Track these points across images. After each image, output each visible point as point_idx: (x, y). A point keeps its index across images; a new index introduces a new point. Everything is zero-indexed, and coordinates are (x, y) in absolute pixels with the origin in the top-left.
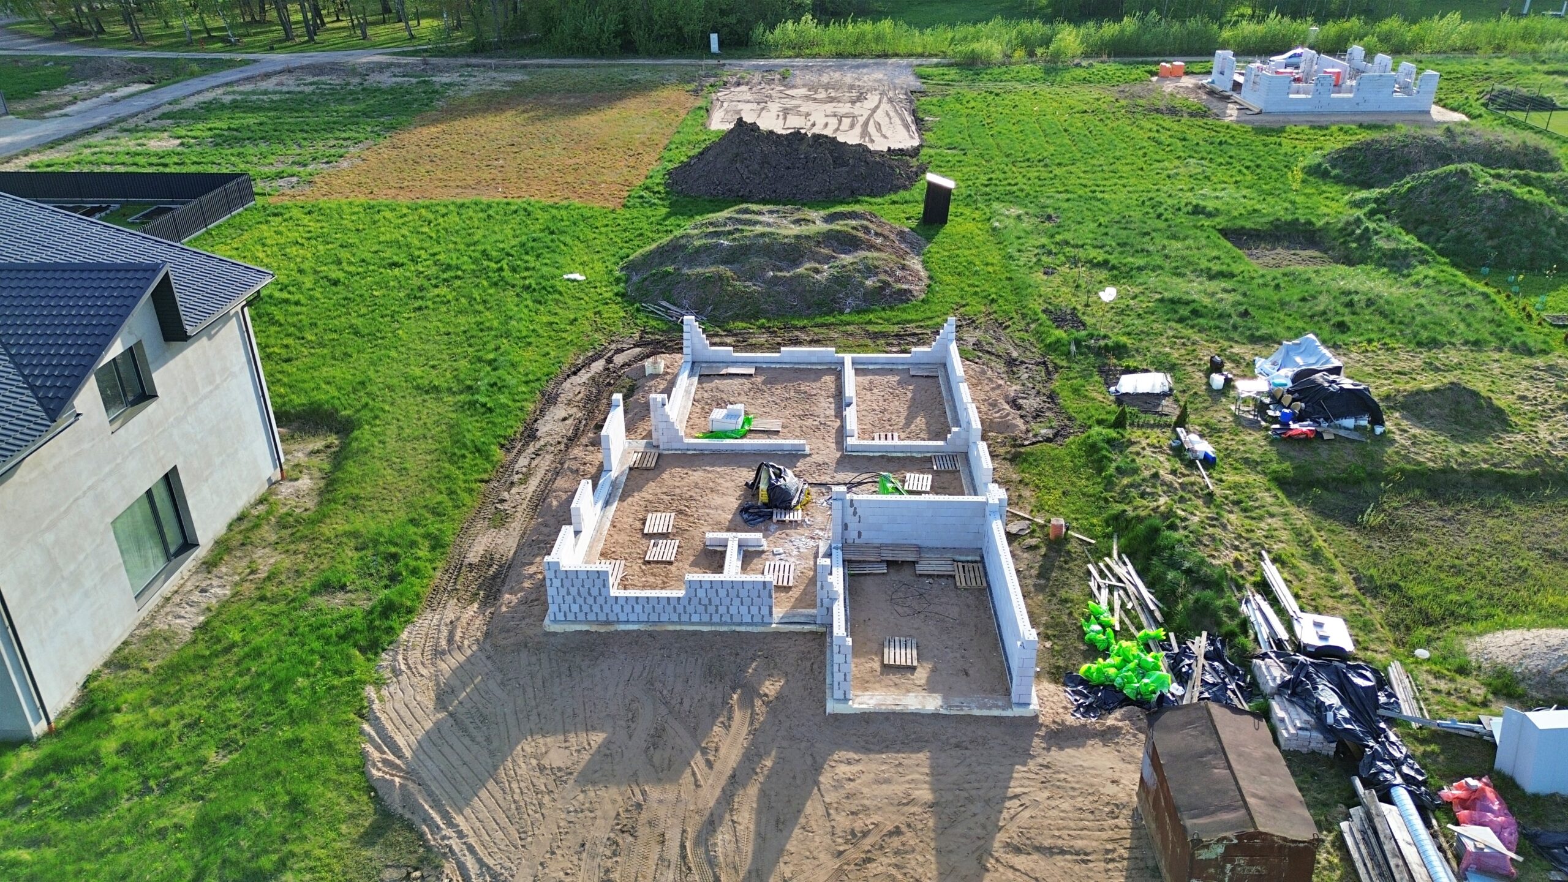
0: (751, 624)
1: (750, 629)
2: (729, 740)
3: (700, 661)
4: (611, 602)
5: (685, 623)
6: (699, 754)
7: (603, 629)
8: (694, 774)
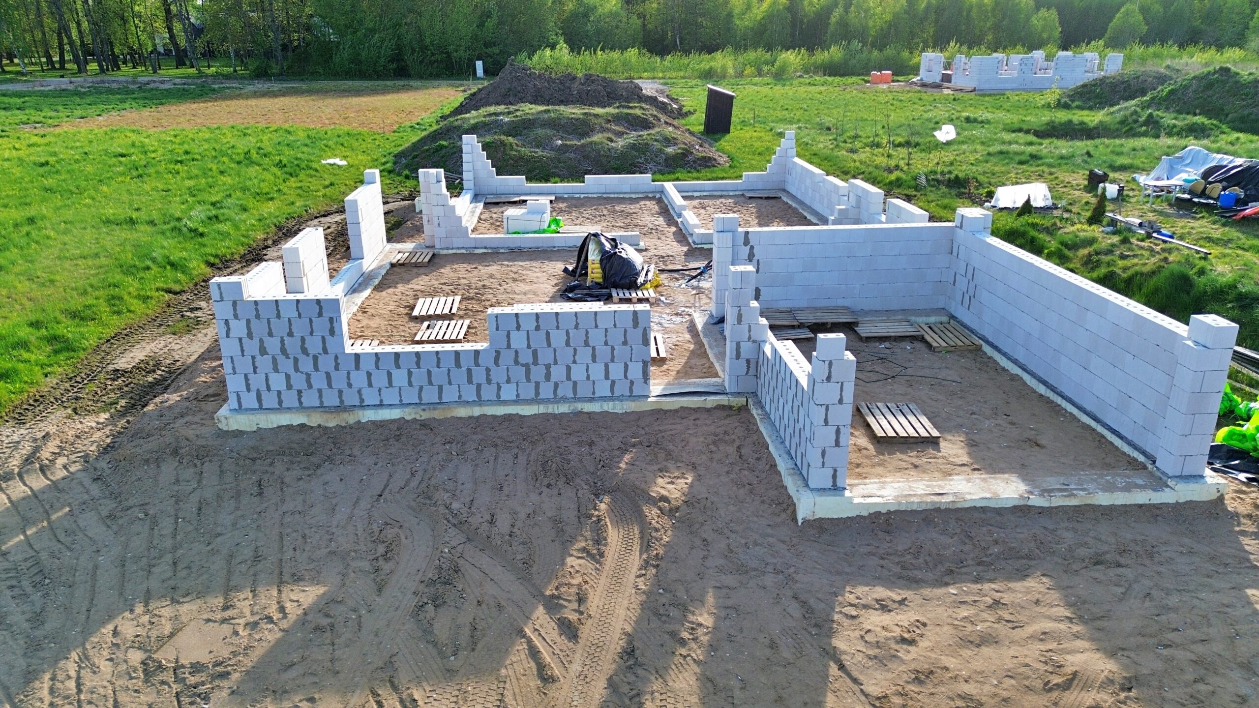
0: (611, 399)
1: (608, 407)
2: (603, 581)
3: (522, 459)
4: (347, 365)
5: (490, 403)
6: (540, 611)
7: (332, 422)
8: (534, 653)
